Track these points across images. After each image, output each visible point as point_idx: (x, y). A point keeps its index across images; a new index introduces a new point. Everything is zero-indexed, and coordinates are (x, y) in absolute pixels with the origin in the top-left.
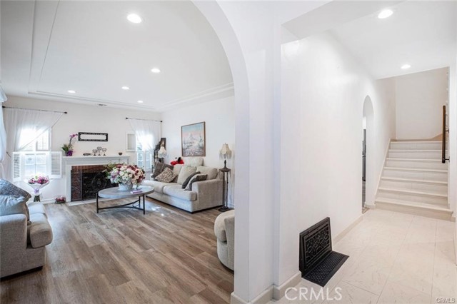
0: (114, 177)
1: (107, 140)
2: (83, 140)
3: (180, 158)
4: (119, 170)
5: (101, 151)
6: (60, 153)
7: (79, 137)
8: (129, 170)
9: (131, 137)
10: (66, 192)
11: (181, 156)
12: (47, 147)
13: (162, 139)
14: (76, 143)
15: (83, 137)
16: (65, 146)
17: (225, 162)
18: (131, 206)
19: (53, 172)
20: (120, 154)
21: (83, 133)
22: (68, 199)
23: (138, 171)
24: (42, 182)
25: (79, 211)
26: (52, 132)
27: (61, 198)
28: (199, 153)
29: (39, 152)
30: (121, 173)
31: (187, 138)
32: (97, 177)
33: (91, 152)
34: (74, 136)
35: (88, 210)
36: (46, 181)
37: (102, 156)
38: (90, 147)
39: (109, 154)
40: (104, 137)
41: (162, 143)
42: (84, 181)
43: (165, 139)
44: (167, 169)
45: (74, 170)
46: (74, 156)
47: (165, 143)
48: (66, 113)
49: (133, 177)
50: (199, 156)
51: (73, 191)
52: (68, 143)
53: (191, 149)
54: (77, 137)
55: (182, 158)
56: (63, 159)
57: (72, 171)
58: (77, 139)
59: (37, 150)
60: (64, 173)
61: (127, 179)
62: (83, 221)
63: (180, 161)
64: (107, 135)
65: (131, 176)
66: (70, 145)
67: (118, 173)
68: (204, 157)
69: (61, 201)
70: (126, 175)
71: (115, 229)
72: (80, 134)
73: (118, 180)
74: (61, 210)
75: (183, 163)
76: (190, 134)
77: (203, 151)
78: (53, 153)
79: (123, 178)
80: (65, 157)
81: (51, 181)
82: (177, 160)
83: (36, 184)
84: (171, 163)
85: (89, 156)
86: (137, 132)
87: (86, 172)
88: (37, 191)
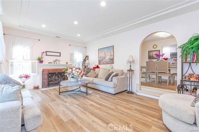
0: (69, 74)
1: (60, 56)
2: (48, 55)
3: (97, 66)
4: (72, 70)
5: (57, 61)
6: (37, 61)
7: (46, 54)
8: (77, 70)
9: (72, 55)
10: (39, 83)
11: (98, 64)
12: (29, 58)
13: (86, 56)
14: (45, 56)
15: (48, 53)
16: (39, 58)
17: (131, 66)
18: (77, 90)
19: (33, 72)
20: (67, 63)
21: (48, 52)
22: (40, 87)
23: (82, 71)
24: (27, 77)
25: (48, 94)
26: (32, 50)
27: (37, 86)
28: (110, 63)
29: (24, 61)
30: (74, 72)
31: (102, 55)
32: (56, 75)
33: (52, 62)
34: (44, 52)
35: (53, 93)
36: (29, 77)
37: (58, 64)
38: (52, 59)
39: (61, 63)
40: (59, 54)
41: (86, 58)
42: (49, 77)
43: (88, 56)
44: (92, 71)
45: (44, 71)
46: (44, 63)
47: (88, 58)
48: (39, 40)
49: (80, 74)
50: (110, 64)
51: (43, 82)
52: (40, 56)
53: (104, 60)
54: (45, 53)
55: (99, 65)
56: (38, 64)
57: (42, 71)
58: (45, 55)
59: (24, 59)
60: (38, 73)
61: (77, 75)
62: (53, 100)
63: (98, 67)
64: (60, 53)
65: (79, 73)
66: (42, 58)
67: (72, 72)
68: (113, 64)
69: (37, 88)
70: (76, 73)
71: (75, 105)
72: (46, 52)
73: (72, 75)
74: (38, 93)
75: (99, 68)
76: (103, 52)
77: (112, 61)
78: (33, 61)
79: (75, 75)
80: (39, 64)
81: (31, 77)
82: (96, 66)
83: (24, 78)
84: (93, 68)
85: (51, 64)
86: (75, 52)
87: (50, 72)
88: (24, 82)
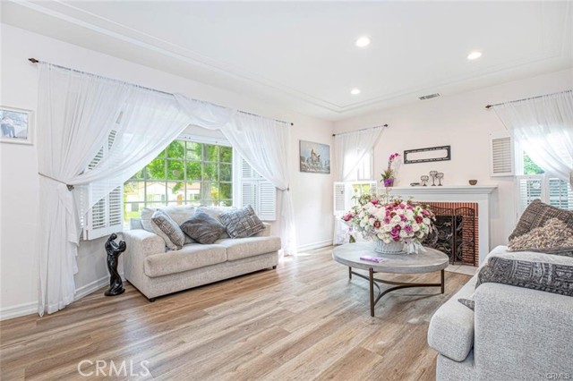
1: (449, 157)
2: (411, 162)
6: (376, 183)
7: (405, 158)
9: (502, 148)
12: (368, 175)
14: (400, 166)
15: (410, 157)
16: (385, 171)
20: (473, 182)
21: (411, 151)
26: (373, 155)
29: (362, 182)
33: (420, 181)
34: (396, 155)
37: (437, 186)
39: (446, 184)
40: (444, 153)
46: (396, 185)
48: (386, 125)
54: (402, 158)
58: (403, 161)
59: (358, 179)
64: (448, 148)
72: (405, 153)
85: (417, 187)
